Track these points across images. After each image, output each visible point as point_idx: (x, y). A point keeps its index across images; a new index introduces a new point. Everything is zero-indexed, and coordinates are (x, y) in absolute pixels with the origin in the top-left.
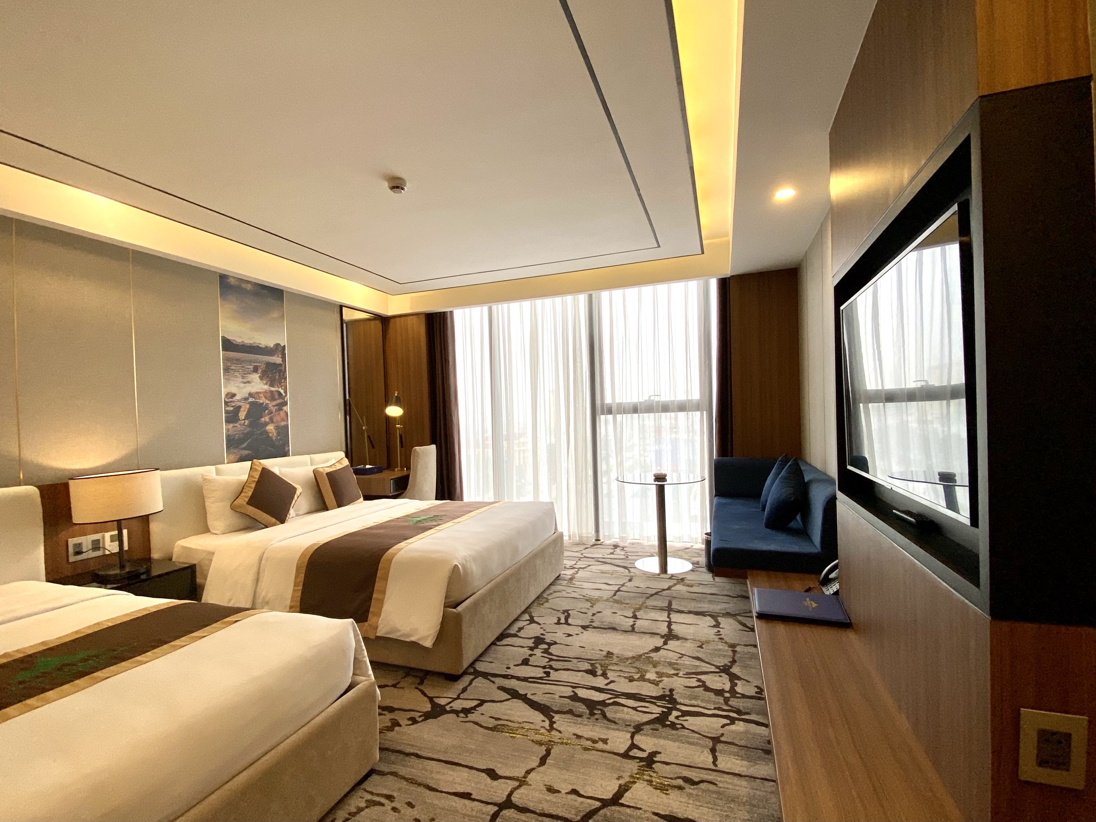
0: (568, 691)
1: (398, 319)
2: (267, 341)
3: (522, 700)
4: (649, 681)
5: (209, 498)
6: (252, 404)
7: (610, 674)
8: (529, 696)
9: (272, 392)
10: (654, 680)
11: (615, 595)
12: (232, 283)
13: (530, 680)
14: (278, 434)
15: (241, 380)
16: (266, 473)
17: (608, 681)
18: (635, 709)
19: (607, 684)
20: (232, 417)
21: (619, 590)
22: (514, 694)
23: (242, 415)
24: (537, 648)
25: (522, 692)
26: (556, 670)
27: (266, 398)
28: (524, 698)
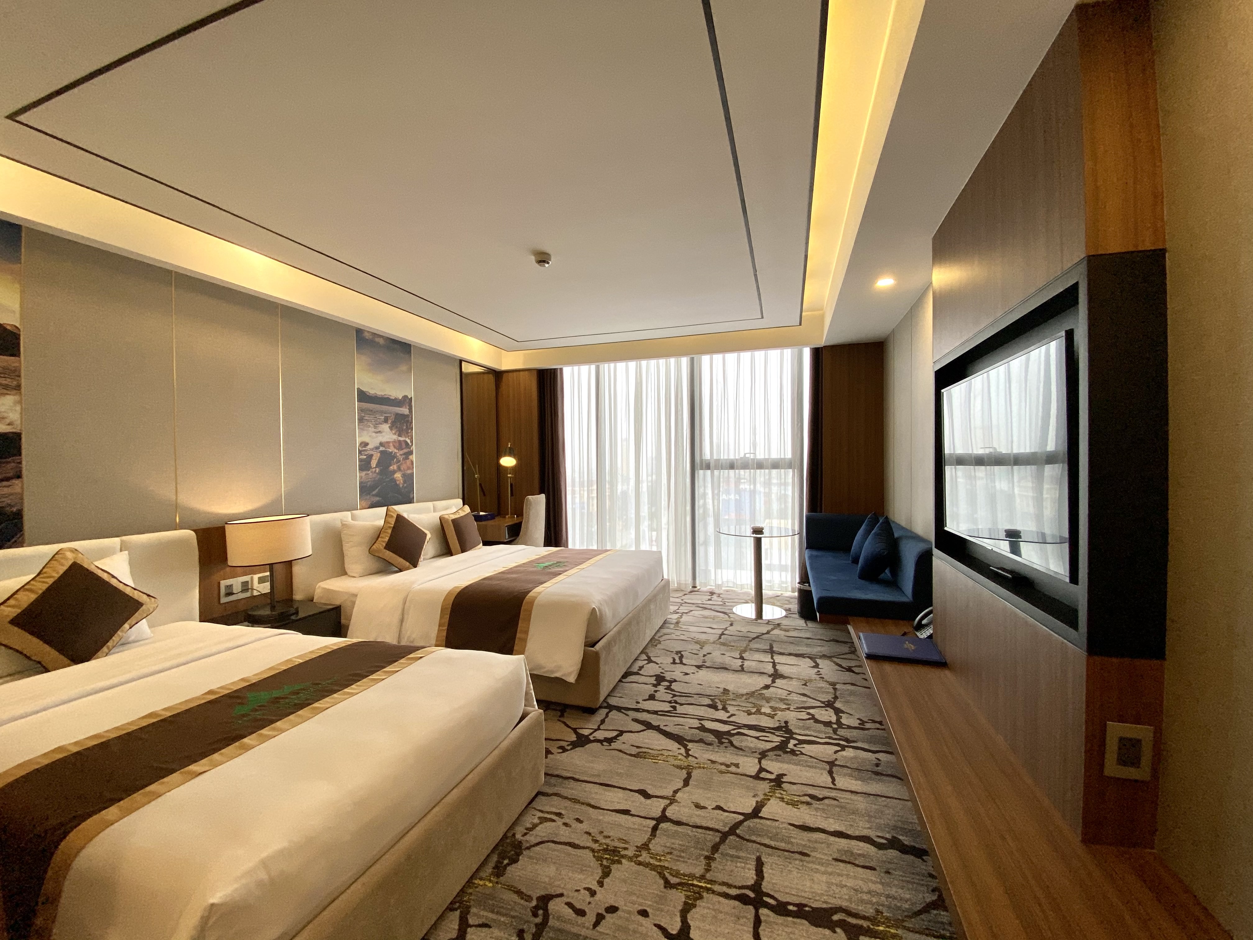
0: (696, 723)
1: (510, 374)
2: (396, 393)
3: (656, 730)
4: (765, 714)
5: (348, 542)
6: (381, 452)
7: (730, 708)
8: (662, 727)
9: (400, 441)
10: (770, 714)
11: (720, 638)
12: (367, 338)
13: (659, 713)
14: (405, 482)
15: (373, 430)
16: (400, 519)
17: (728, 714)
18: (757, 738)
19: (729, 717)
20: (365, 465)
21: (723, 634)
22: (649, 726)
23: (374, 463)
24: (660, 685)
25: (655, 723)
26: (681, 705)
27: (395, 447)
28: (657, 729)
